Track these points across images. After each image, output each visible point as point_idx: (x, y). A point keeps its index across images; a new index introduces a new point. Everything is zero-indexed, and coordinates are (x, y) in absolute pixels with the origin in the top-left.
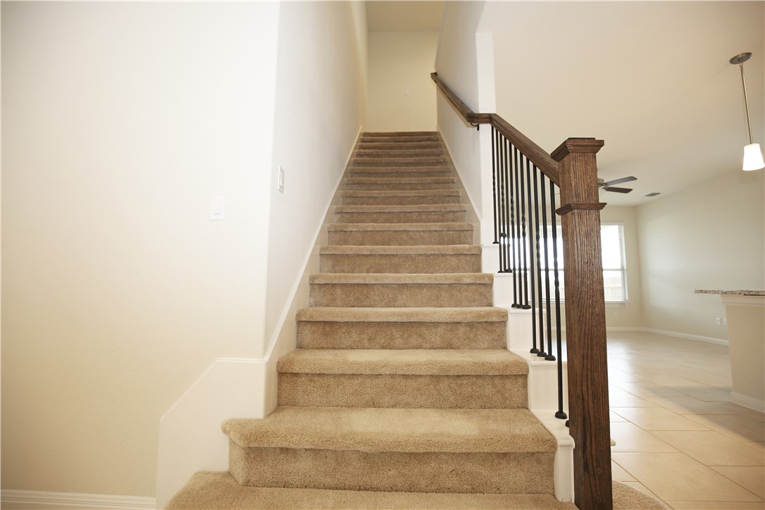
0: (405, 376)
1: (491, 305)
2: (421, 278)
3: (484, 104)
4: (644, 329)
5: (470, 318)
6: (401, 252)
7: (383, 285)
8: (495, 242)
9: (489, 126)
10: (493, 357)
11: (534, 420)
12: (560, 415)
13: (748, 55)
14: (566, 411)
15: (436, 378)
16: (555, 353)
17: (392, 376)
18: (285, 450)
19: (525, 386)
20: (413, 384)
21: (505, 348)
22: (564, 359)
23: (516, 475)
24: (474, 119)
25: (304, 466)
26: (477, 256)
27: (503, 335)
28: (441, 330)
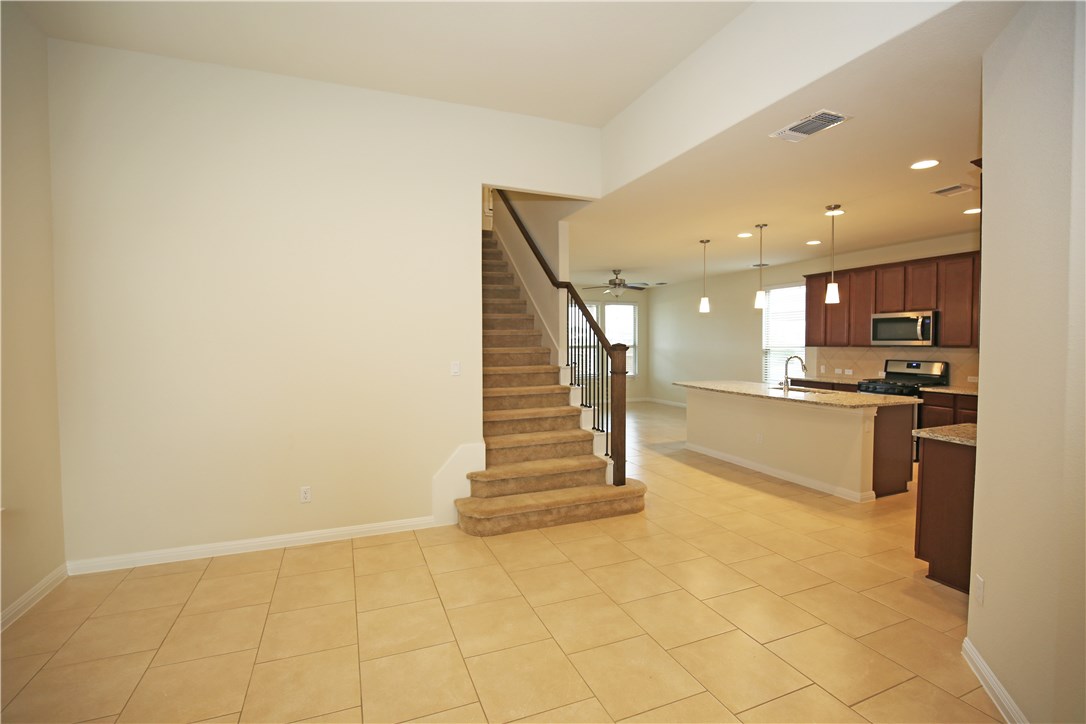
0: (542, 445)
1: (568, 405)
2: (524, 390)
3: (562, 277)
4: (648, 399)
5: (564, 414)
6: (513, 372)
7: (511, 396)
8: (568, 365)
9: (566, 290)
10: (577, 433)
11: (597, 457)
12: (607, 455)
13: (708, 241)
14: (610, 453)
15: (555, 445)
16: (605, 429)
17: (536, 446)
18: (503, 480)
19: (592, 444)
20: (545, 448)
21: (579, 428)
22: (610, 431)
23: (593, 477)
24: (558, 285)
25: (512, 486)
26: (556, 373)
27: (578, 421)
28: (549, 421)
